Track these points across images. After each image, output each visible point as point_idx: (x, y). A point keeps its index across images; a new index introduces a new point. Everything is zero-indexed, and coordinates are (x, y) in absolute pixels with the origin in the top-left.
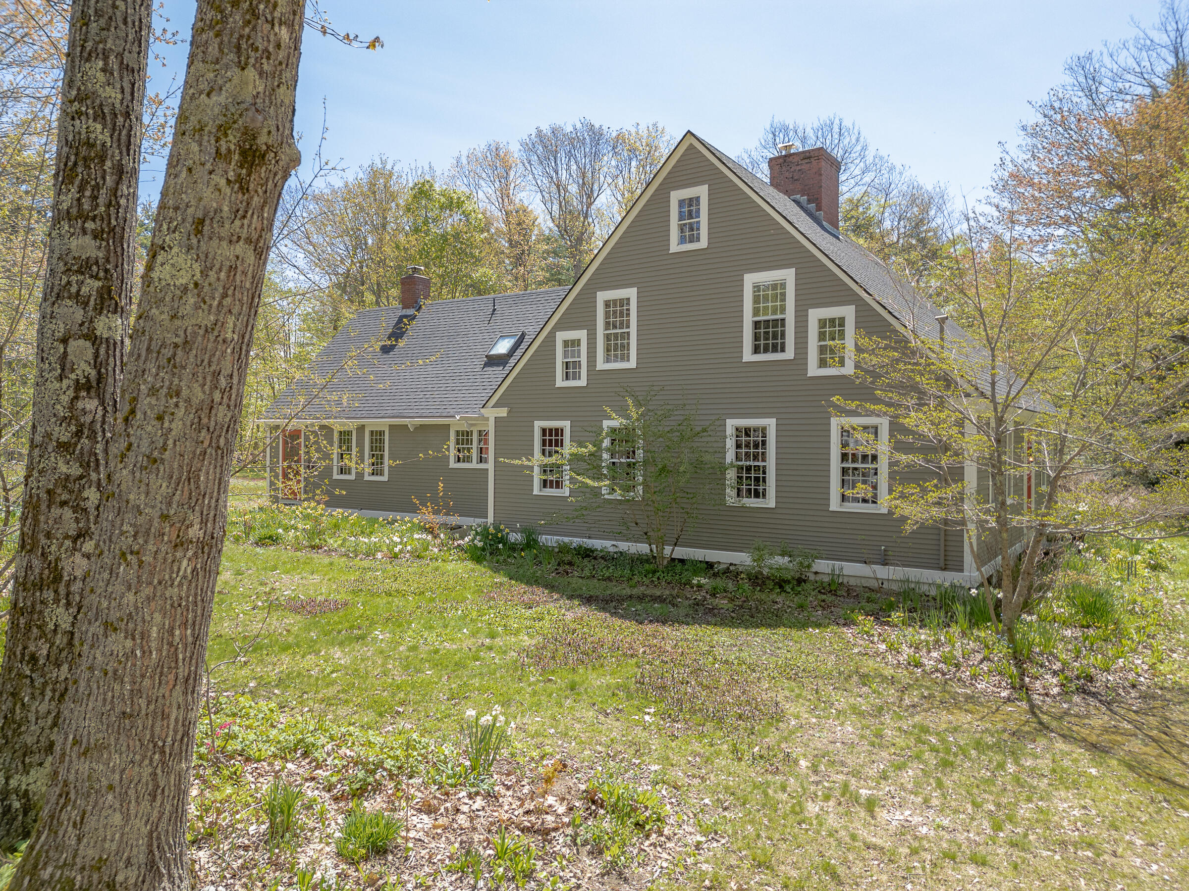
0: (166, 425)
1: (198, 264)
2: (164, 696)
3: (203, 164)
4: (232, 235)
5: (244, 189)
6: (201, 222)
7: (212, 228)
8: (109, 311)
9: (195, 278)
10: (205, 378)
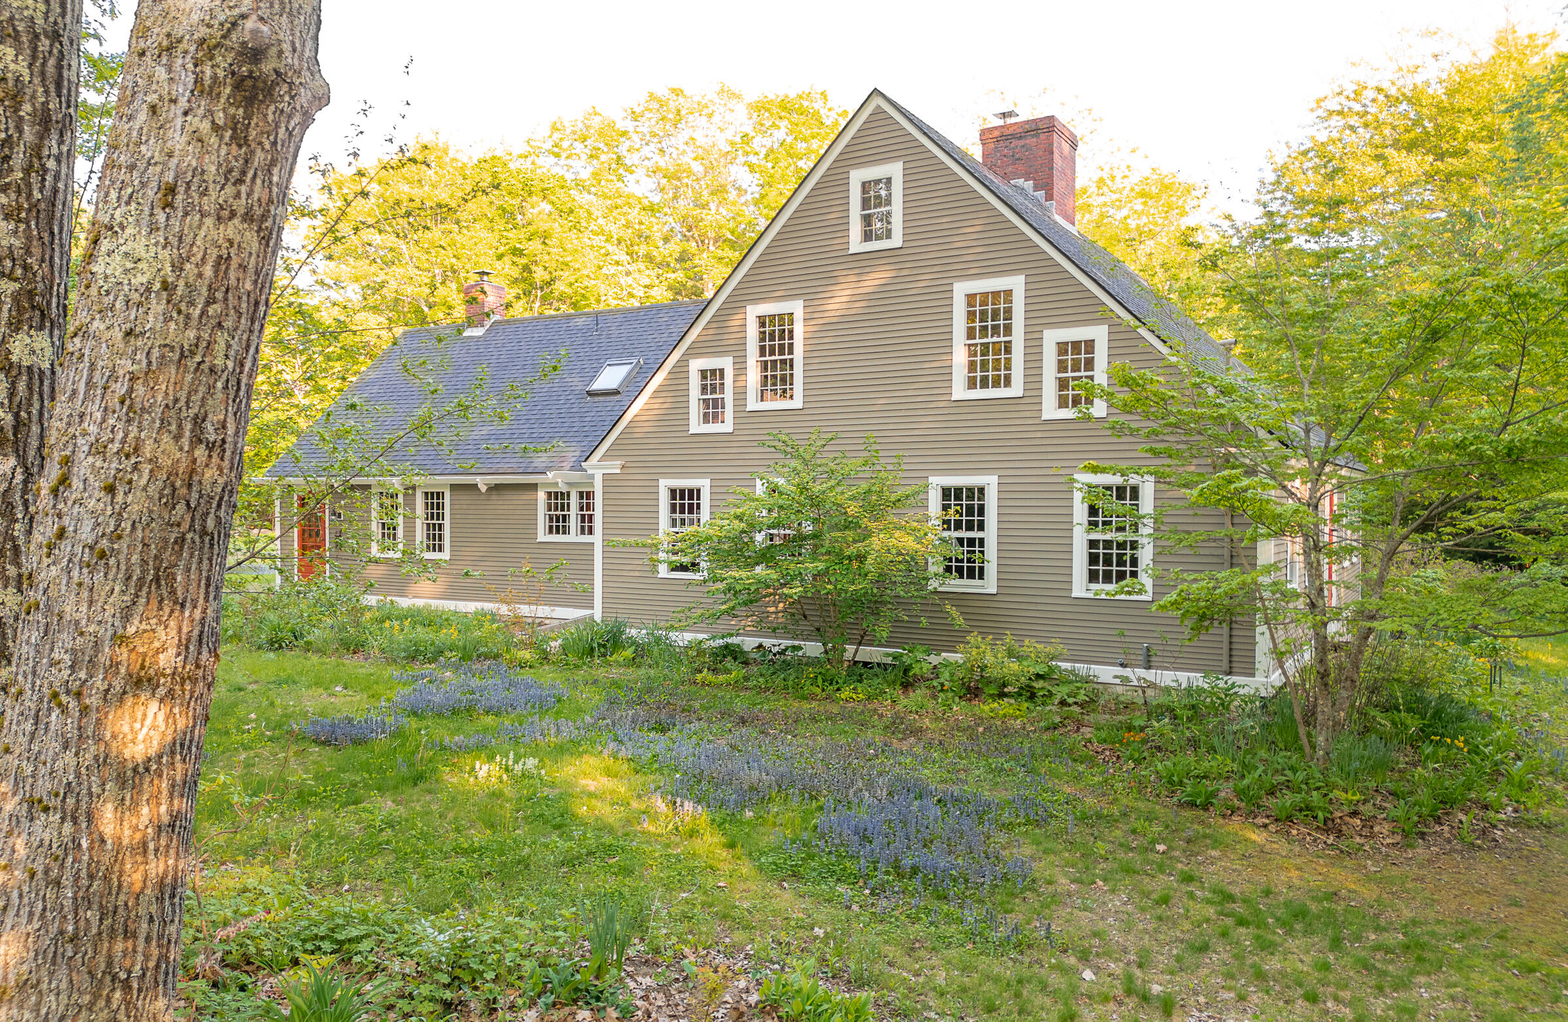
0: (120, 498)
1: (166, 252)
2: (126, 904)
3: (174, 101)
4: (222, 208)
5: (240, 138)
6: (172, 190)
7: (189, 196)
8: (31, 327)
9: (162, 273)
10: (180, 426)
